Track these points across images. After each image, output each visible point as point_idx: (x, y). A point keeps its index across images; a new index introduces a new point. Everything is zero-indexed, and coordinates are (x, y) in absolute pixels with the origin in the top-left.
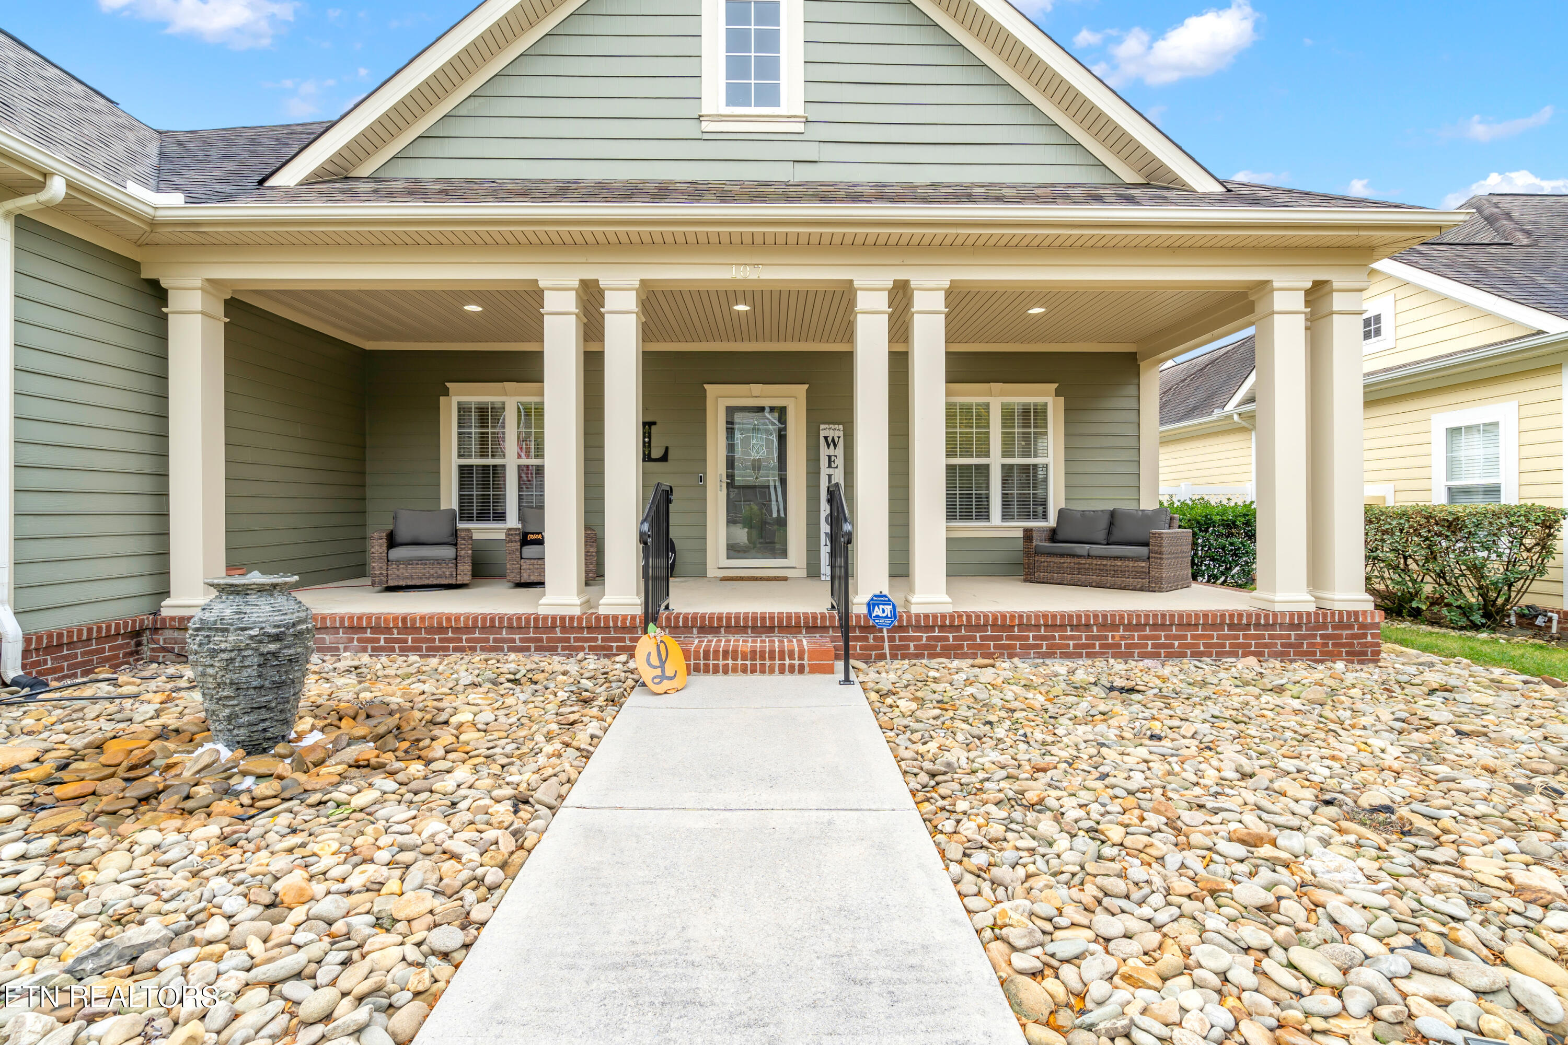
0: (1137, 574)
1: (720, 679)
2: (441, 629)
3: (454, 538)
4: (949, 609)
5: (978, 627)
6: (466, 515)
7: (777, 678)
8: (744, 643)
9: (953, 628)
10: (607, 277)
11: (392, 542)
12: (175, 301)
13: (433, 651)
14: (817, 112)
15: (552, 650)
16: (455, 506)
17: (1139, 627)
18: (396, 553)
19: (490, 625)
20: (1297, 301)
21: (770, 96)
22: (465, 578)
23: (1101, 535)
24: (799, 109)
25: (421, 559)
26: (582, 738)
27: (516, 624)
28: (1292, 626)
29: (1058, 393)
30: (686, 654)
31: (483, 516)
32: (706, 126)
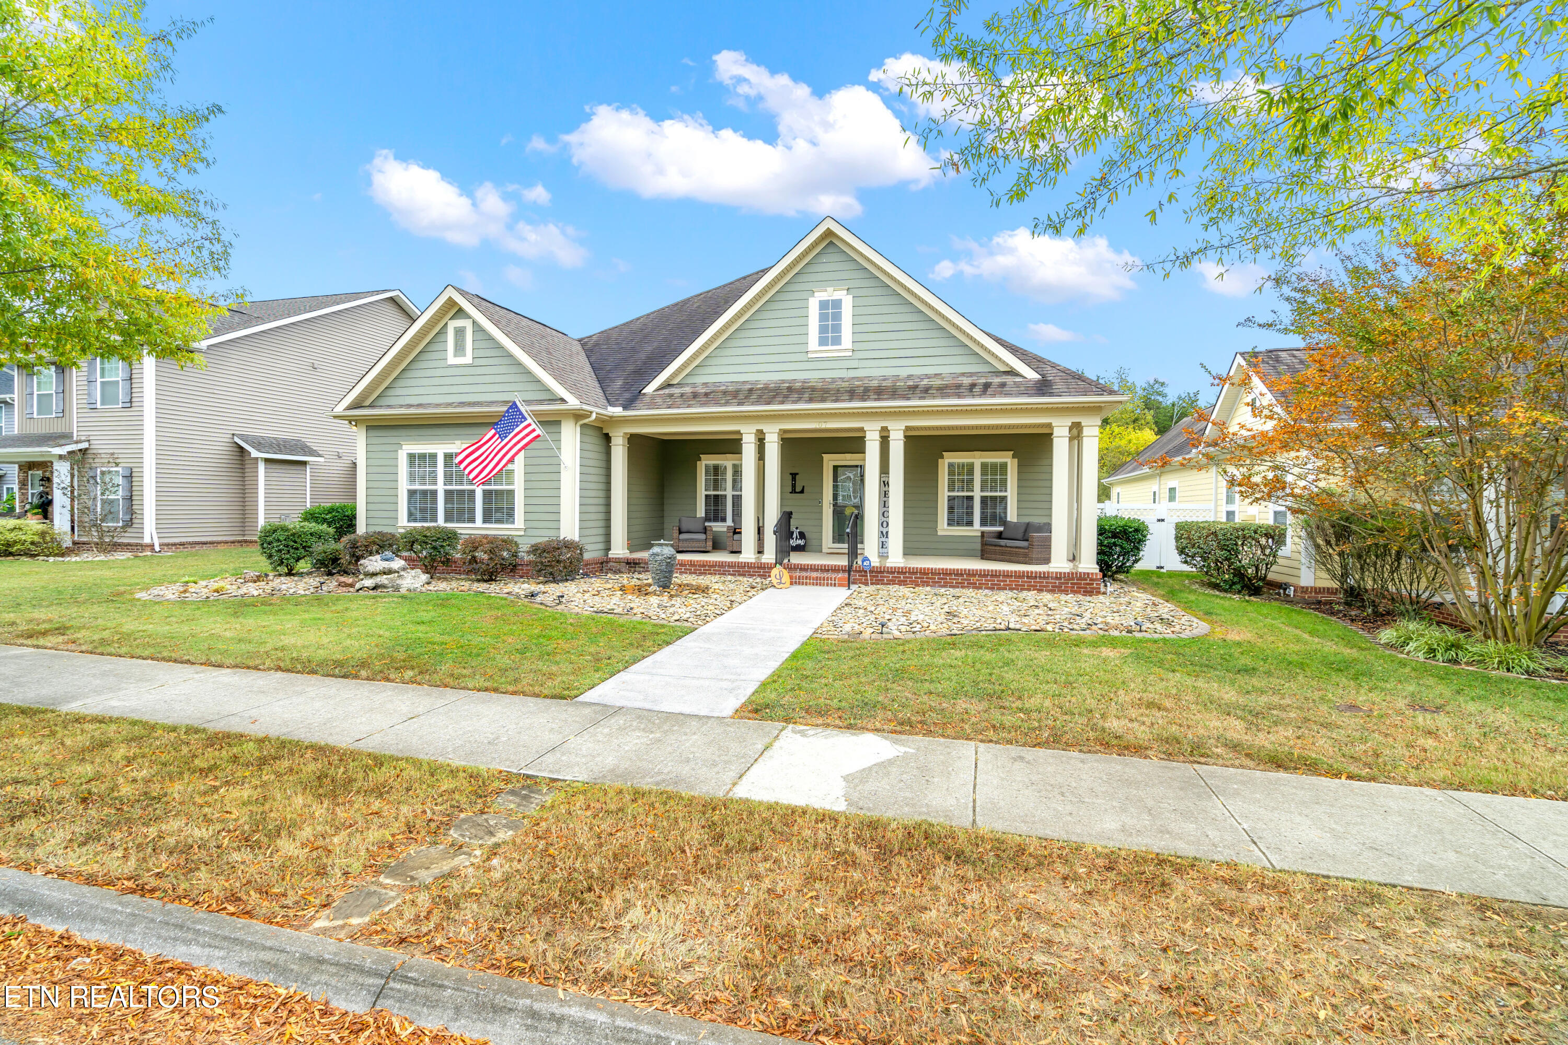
0: (1026, 555)
1: (804, 587)
2: (704, 566)
3: (705, 530)
4: (902, 565)
5: (913, 573)
6: (707, 519)
7: (825, 588)
8: (814, 574)
9: (902, 573)
10: (766, 428)
11: (680, 532)
12: (614, 441)
13: (701, 574)
14: (859, 346)
15: (744, 575)
16: (703, 515)
17: (985, 576)
18: (683, 536)
19: (722, 565)
20: (1065, 432)
21: (837, 341)
22: (710, 548)
23: (1020, 536)
24: (850, 346)
25: (692, 540)
26: (750, 594)
27: (731, 565)
28: (1057, 578)
29: (1014, 457)
30: (791, 578)
31: (716, 519)
32: (810, 355)
